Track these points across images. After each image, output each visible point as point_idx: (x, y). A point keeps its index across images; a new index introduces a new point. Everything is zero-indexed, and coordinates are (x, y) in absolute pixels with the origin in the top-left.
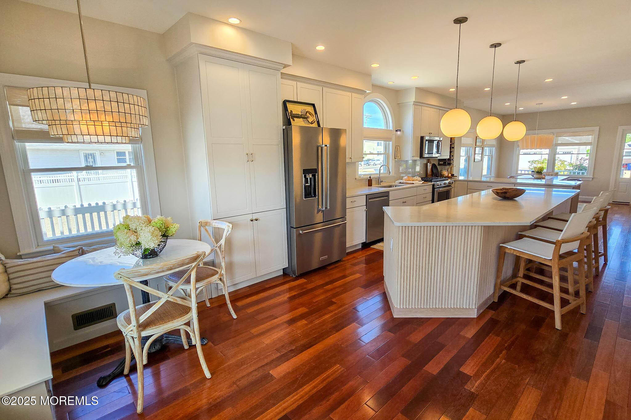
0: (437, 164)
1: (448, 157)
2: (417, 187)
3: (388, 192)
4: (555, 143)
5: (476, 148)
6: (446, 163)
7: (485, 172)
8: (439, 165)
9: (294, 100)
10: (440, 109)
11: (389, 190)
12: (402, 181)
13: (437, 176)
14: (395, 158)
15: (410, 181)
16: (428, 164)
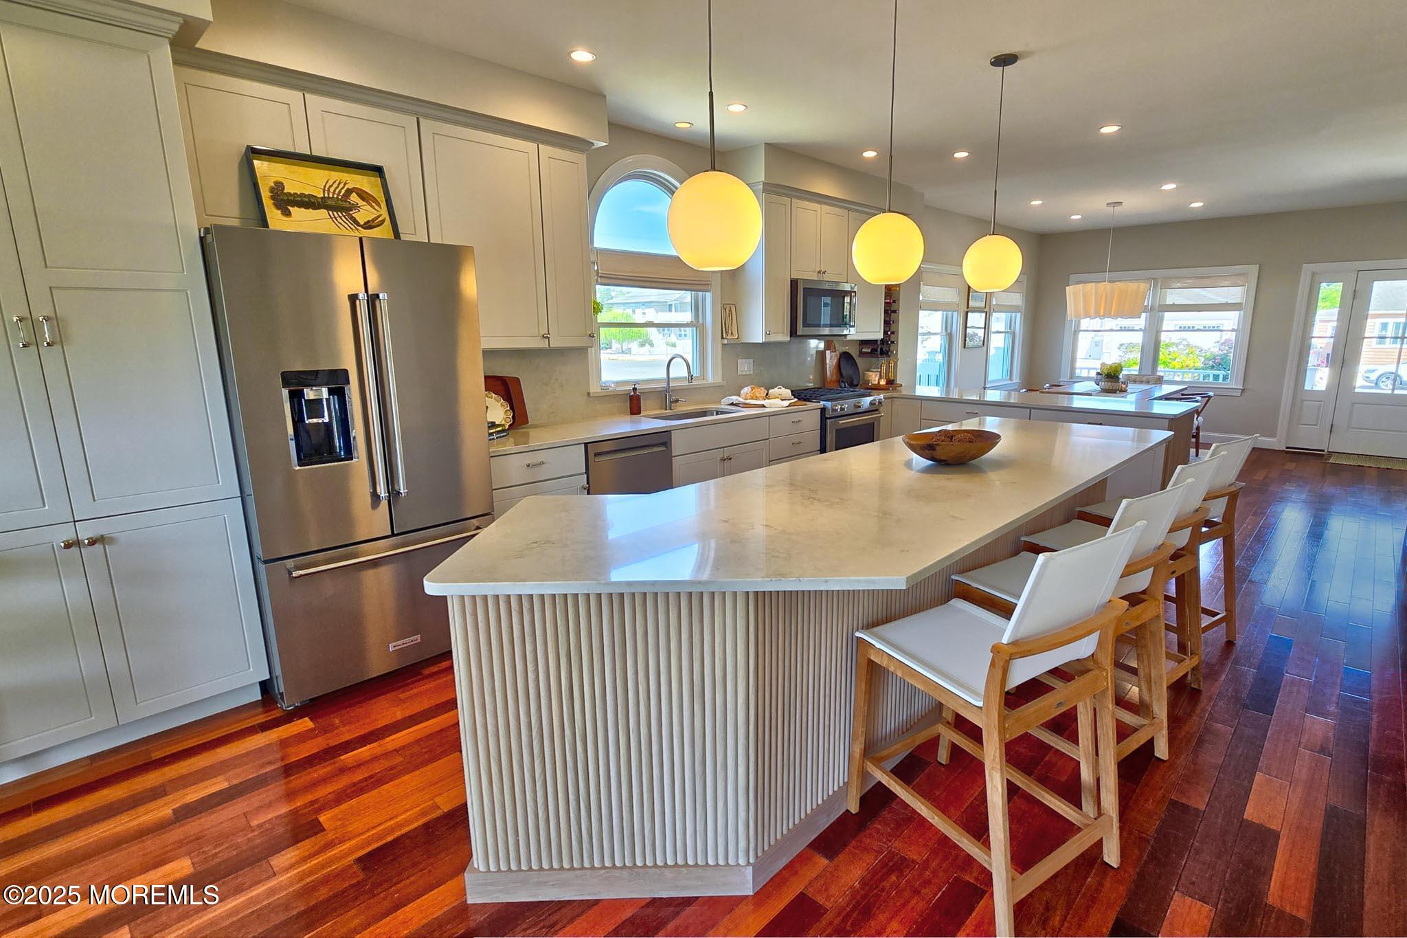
0: (854, 352)
1: (880, 336)
2: (769, 415)
3: (667, 433)
4: (1159, 305)
5: (967, 313)
6: (877, 350)
7: (996, 372)
8: (861, 354)
9: (297, 151)
10: (849, 209)
11: (670, 426)
12: (734, 399)
13: (852, 381)
14: (722, 338)
15: (757, 398)
16: (828, 352)
